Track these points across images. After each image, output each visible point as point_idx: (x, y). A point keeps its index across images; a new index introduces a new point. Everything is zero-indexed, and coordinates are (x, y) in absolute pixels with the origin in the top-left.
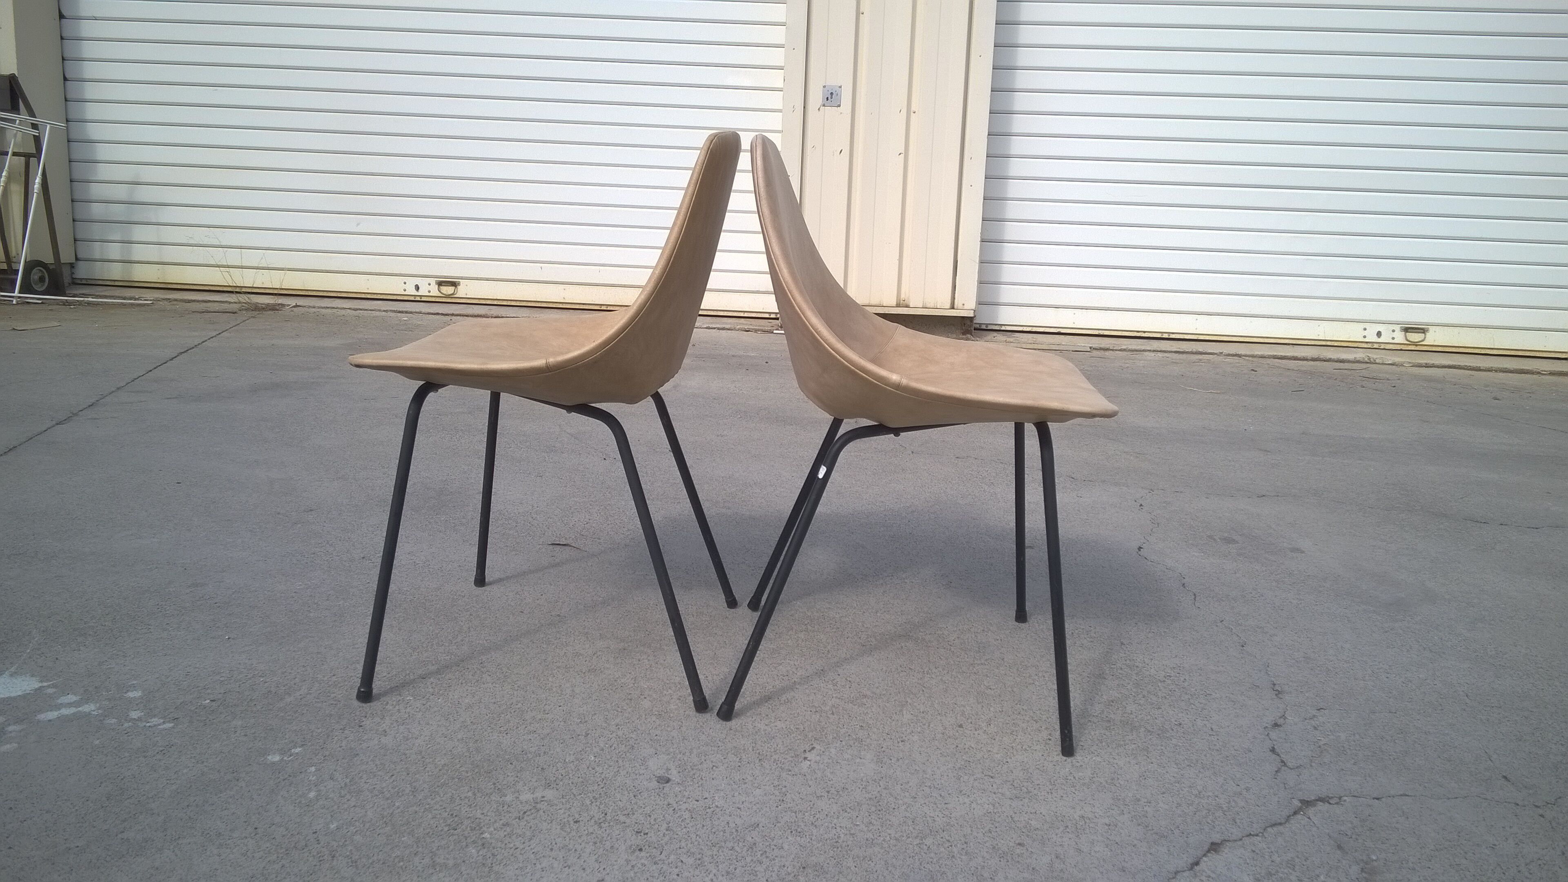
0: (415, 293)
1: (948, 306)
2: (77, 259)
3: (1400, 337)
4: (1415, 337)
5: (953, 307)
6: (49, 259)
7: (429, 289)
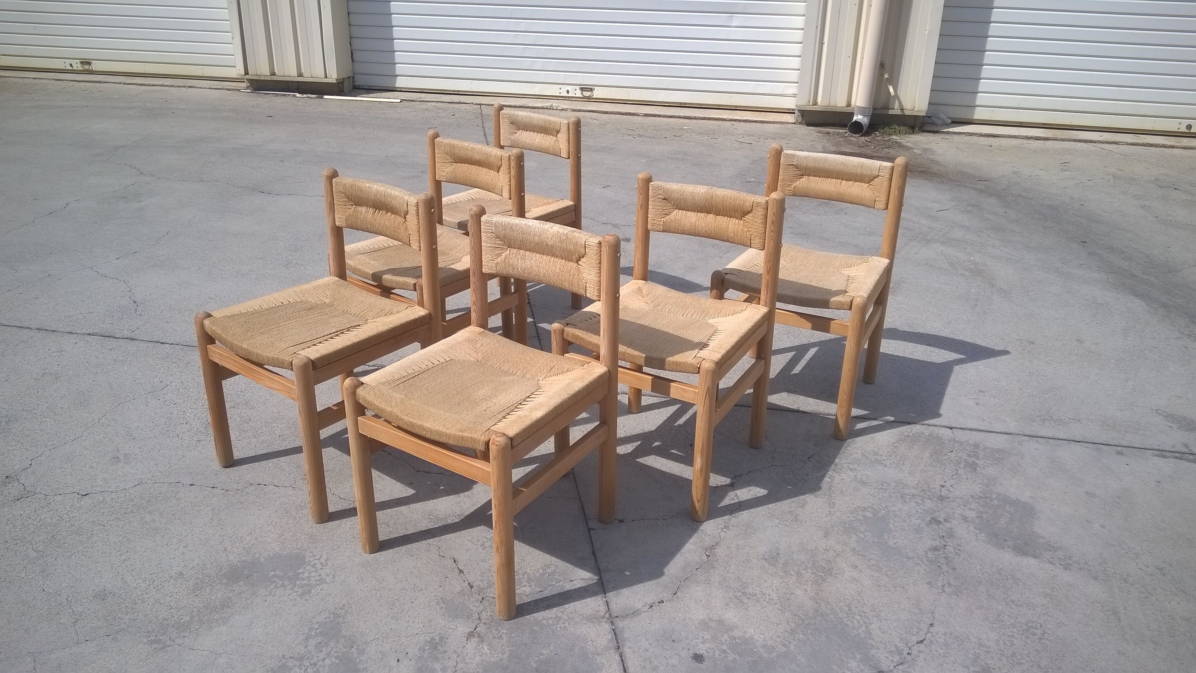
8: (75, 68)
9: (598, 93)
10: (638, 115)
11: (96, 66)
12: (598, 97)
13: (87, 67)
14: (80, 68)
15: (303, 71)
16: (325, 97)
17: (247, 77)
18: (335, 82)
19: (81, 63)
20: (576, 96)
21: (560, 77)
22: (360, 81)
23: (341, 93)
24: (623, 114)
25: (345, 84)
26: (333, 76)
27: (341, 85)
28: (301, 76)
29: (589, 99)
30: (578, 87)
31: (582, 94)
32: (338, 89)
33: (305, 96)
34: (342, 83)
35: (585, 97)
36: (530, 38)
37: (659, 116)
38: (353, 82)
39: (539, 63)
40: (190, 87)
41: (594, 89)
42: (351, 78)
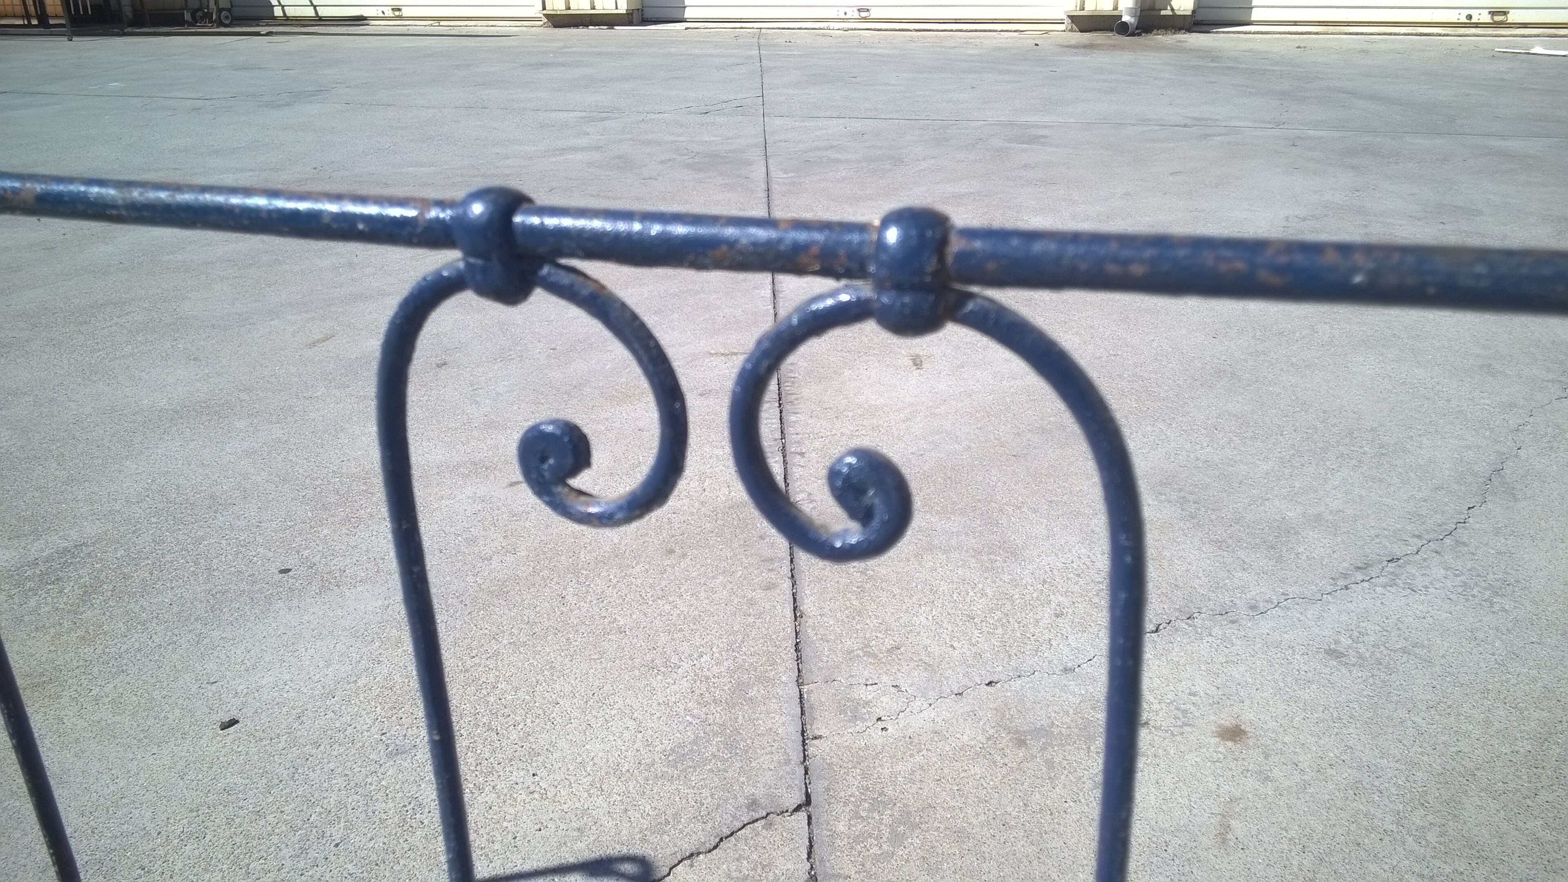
0: (383, 15)
1: (614, 7)
3: (856, 15)
4: (863, 14)
5: (617, 8)
7: (389, 13)
8: (387, 15)
9: (874, 13)
11: (406, 12)
12: (874, 17)
14: (392, 15)
15: (596, 5)
16: (615, 27)
17: (545, 12)
18: (625, 12)
19: (393, 9)
20: (853, 17)
22: (649, 13)
23: (631, 24)
24: (896, 30)
25: (634, 15)
26: (623, 8)
27: (630, 16)
28: (594, 9)
29: (865, 20)
30: (855, 9)
31: (860, 15)
32: (627, 19)
33: (597, 27)
34: (632, 14)
35: (862, 18)
37: (932, 30)
38: (642, 15)
41: (871, 9)
42: (640, 10)
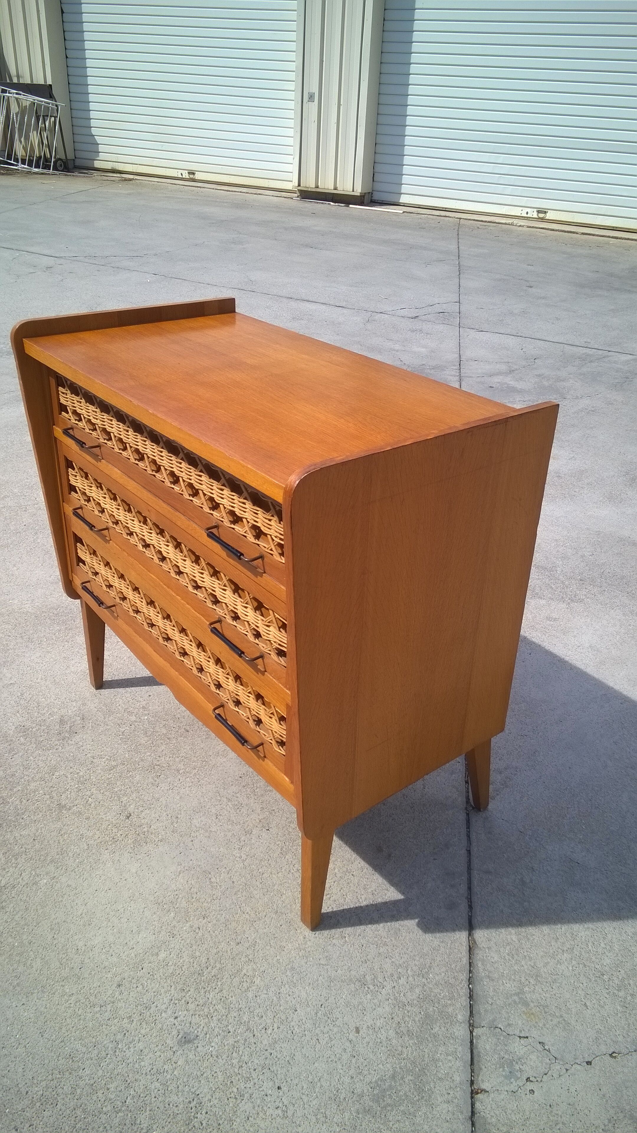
0: (181, 176)
2: (75, 158)
3: (535, 215)
4: (541, 215)
5: (353, 191)
6: (64, 157)
7: (186, 175)
8: (184, 177)
9: (550, 216)
10: (577, 233)
11: (198, 176)
12: (550, 218)
13: (192, 176)
14: (188, 177)
15: (338, 186)
16: (351, 206)
17: (299, 188)
18: (359, 195)
19: (189, 173)
20: (533, 217)
21: (524, 201)
22: (376, 197)
23: (362, 204)
24: (565, 232)
25: (366, 197)
26: (358, 191)
27: (363, 198)
28: (336, 189)
29: (542, 220)
30: (535, 210)
31: (538, 216)
32: (361, 200)
33: (336, 204)
34: (364, 196)
35: (540, 218)
36: (506, 169)
37: (594, 235)
38: (372, 197)
39: (509, 190)
40: (259, 194)
41: (548, 212)
42: (370, 194)
